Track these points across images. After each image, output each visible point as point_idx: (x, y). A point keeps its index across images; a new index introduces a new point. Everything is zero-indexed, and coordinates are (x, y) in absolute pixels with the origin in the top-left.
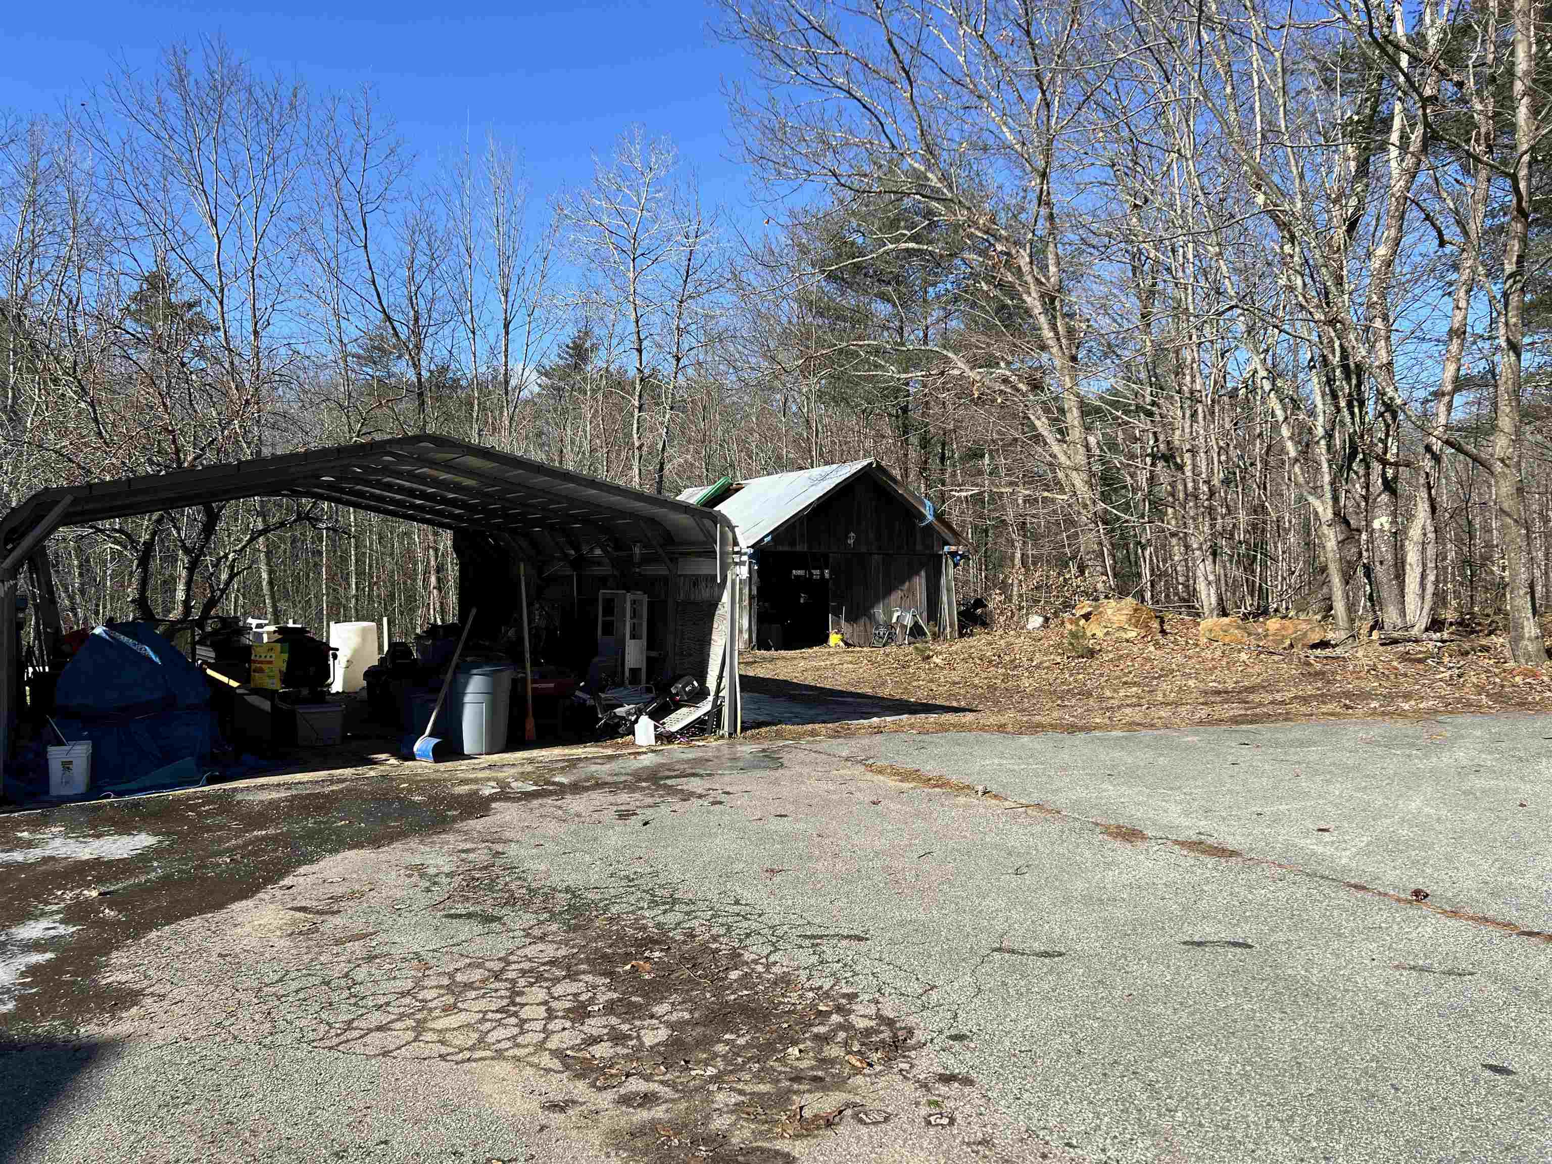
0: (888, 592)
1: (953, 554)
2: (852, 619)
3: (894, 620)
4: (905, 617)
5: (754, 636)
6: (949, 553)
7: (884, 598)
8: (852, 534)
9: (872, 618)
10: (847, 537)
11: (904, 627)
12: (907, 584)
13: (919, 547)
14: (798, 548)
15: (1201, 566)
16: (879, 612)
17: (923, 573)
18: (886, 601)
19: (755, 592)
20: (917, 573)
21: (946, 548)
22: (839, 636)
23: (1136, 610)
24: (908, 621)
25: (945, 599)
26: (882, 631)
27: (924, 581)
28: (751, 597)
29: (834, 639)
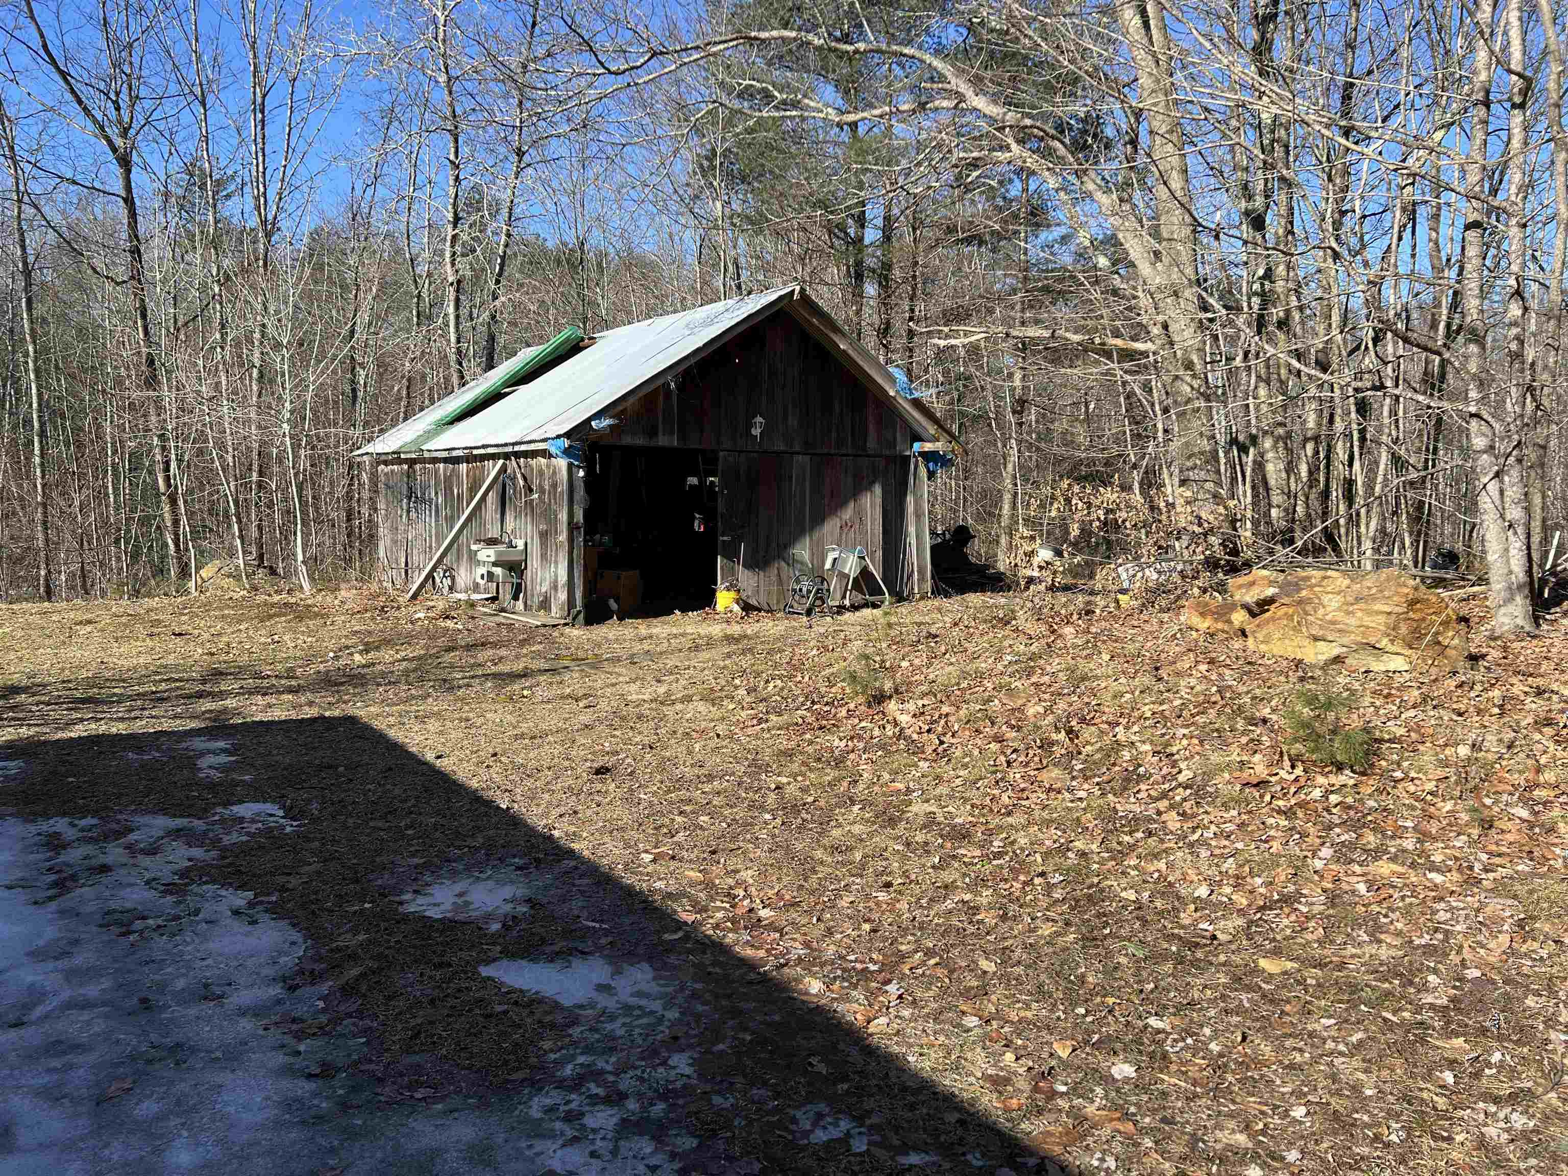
0: (818, 519)
1: (928, 456)
2: (757, 563)
3: (828, 565)
4: (845, 561)
5: (579, 595)
6: (922, 454)
7: (812, 529)
8: (759, 419)
9: (792, 562)
10: (750, 425)
11: (844, 576)
12: (852, 504)
13: (872, 444)
14: (663, 441)
15: (1493, 487)
16: (803, 551)
17: (878, 490)
18: (816, 535)
19: (579, 516)
20: (869, 487)
21: (917, 446)
22: (732, 594)
23: (1412, 603)
24: (851, 566)
25: (912, 529)
26: (805, 585)
27: (879, 501)
28: (572, 527)
29: (724, 599)
